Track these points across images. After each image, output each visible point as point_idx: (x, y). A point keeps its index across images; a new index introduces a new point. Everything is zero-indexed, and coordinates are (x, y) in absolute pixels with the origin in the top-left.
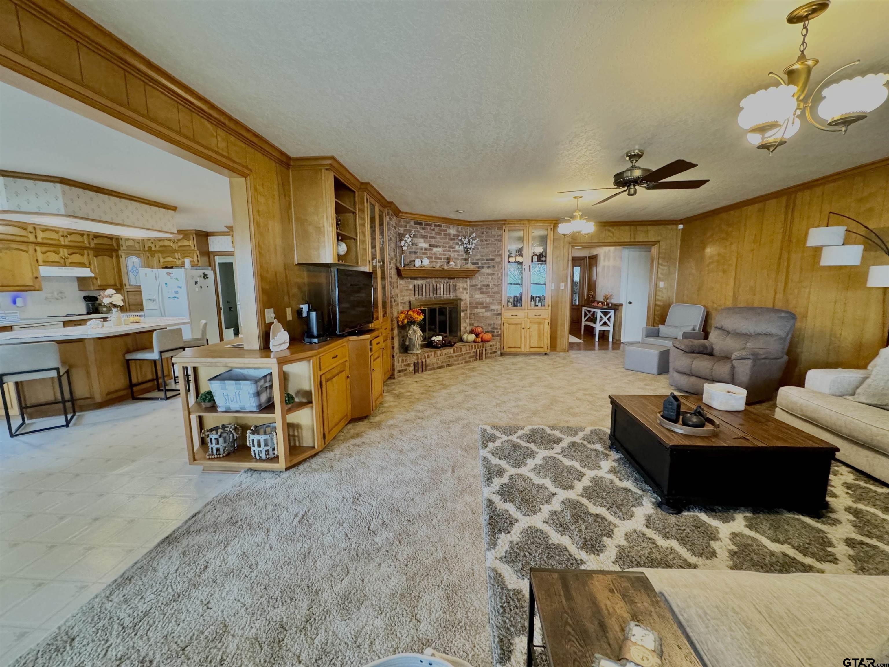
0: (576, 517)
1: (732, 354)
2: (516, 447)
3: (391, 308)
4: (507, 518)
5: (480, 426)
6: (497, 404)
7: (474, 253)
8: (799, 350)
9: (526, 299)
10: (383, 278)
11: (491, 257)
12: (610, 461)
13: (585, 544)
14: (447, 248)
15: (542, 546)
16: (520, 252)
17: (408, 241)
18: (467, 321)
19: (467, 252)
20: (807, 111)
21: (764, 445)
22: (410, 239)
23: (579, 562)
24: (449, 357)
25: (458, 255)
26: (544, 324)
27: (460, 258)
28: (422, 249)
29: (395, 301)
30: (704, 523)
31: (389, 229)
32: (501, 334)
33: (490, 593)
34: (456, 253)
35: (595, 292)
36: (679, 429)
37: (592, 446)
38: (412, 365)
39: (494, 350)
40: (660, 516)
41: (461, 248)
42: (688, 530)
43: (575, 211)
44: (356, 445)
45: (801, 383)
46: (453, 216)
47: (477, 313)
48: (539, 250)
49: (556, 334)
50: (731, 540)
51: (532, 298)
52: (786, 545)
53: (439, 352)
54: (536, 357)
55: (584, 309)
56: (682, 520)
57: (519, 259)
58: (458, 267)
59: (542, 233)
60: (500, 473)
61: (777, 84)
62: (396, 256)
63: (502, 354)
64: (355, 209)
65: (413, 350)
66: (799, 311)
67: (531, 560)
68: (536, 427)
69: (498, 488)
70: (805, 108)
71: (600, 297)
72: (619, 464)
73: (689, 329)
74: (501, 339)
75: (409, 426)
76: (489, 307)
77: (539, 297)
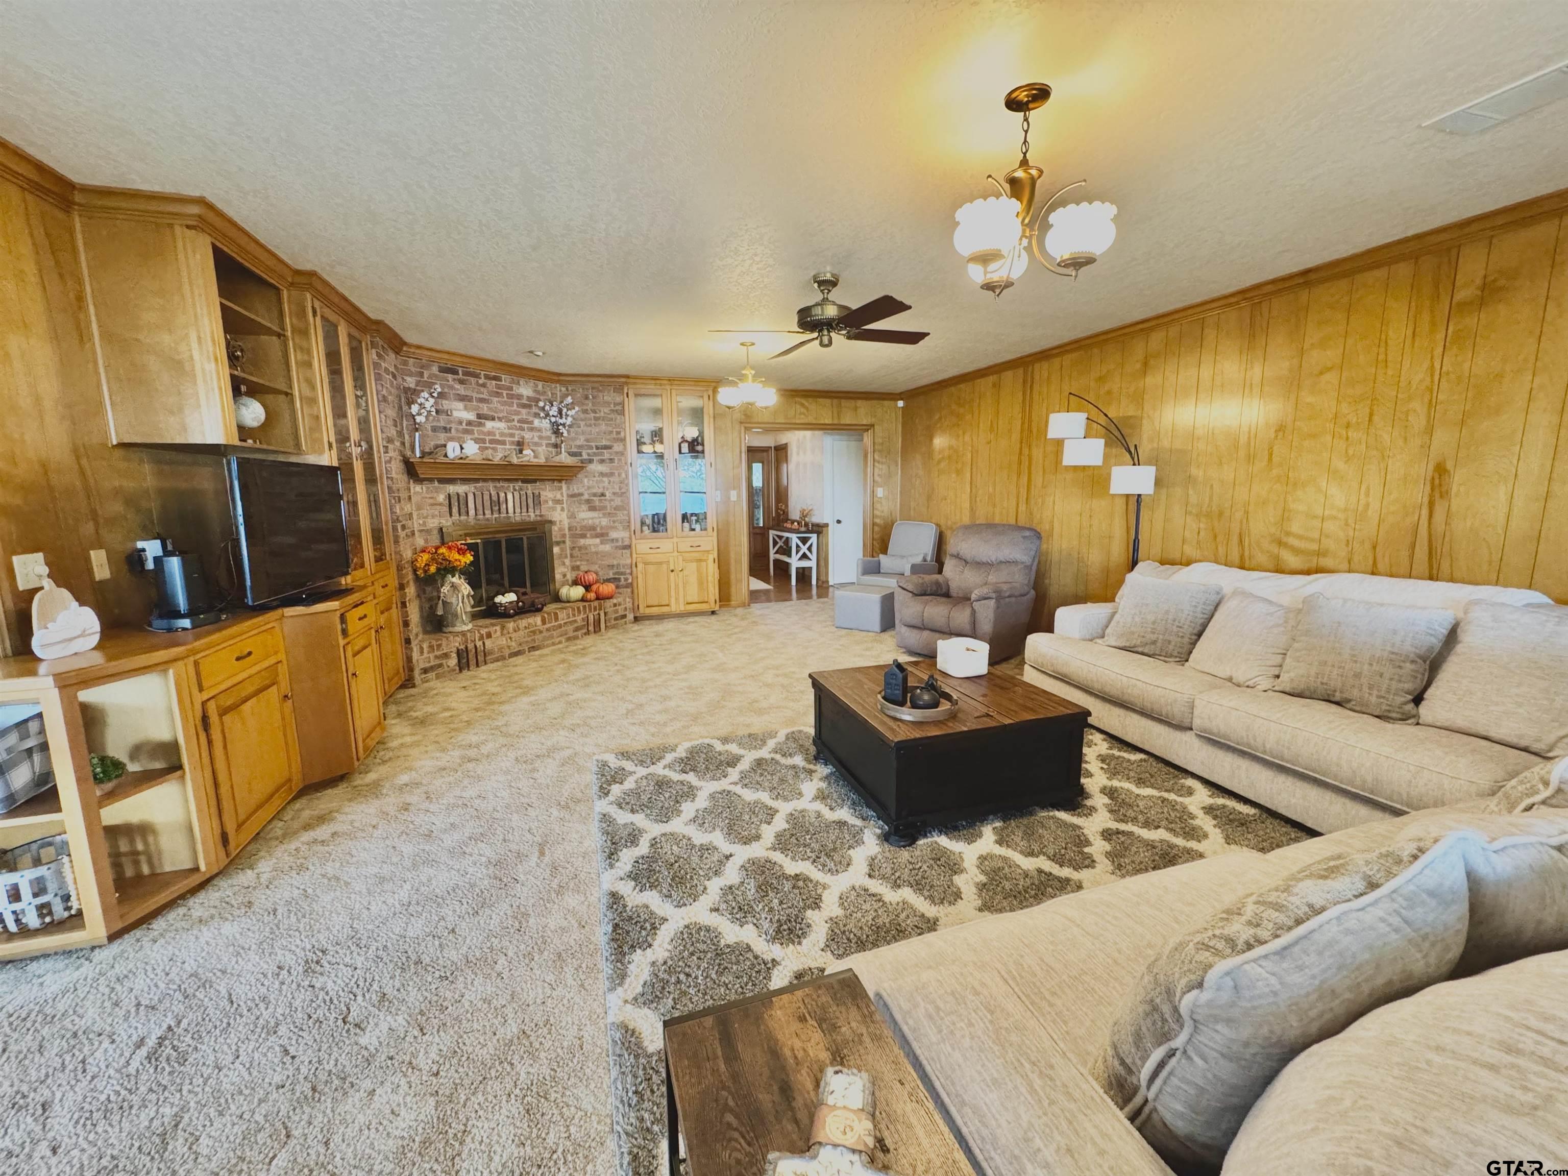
0: (764, 889)
1: (971, 593)
2: (661, 784)
3: (396, 542)
4: (645, 921)
5: (595, 757)
6: (628, 712)
7: (573, 435)
8: (1047, 581)
9: (674, 520)
10: (371, 479)
11: (604, 443)
12: (815, 781)
13: (778, 931)
14: (516, 423)
15: (709, 955)
16: (657, 435)
17: (428, 405)
18: (567, 561)
19: (557, 432)
20: (1034, 242)
21: (1011, 722)
22: (432, 401)
23: (770, 965)
24: (534, 632)
25: (540, 438)
26: (705, 561)
27: (544, 442)
28: (461, 423)
29: (404, 527)
30: (944, 852)
31: (378, 377)
32: (631, 584)
33: (614, 1073)
34: (536, 434)
35: (787, 506)
36: (907, 714)
37: (789, 761)
38: (454, 655)
39: (621, 613)
40: (887, 854)
41: (545, 424)
42: (925, 867)
43: (744, 368)
44: (315, 841)
45: (1050, 629)
46: (524, 361)
47: (585, 547)
48: (692, 433)
49: (729, 578)
50: (978, 867)
51: (685, 517)
52: (1042, 857)
53: (511, 625)
54: (697, 619)
55: (772, 533)
56: (918, 853)
57: (659, 448)
58: (542, 460)
59: (695, 402)
60: (633, 838)
61: (998, 196)
62: (400, 434)
63: (636, 619)
64: (283, 328)
65: (454, 626)
66: (1044, 528)
67: (689, 987)
68: (697, 742)
69: (629, 868)
70: (1031, 236)
71: (795, 514)
72: (829, 783)
73: (918, 560)
74: (632, 592)
75: (448, 779)
76: (607, 534)
77: (696, 515)
